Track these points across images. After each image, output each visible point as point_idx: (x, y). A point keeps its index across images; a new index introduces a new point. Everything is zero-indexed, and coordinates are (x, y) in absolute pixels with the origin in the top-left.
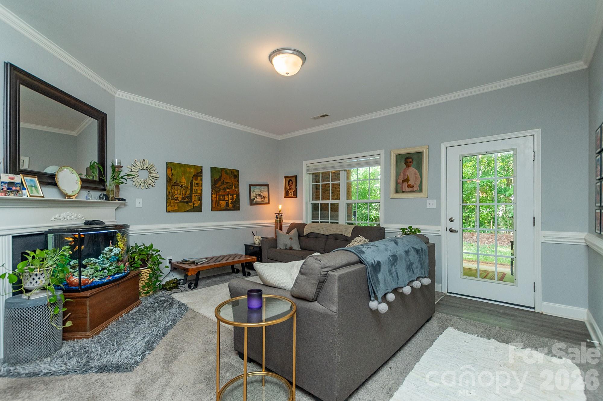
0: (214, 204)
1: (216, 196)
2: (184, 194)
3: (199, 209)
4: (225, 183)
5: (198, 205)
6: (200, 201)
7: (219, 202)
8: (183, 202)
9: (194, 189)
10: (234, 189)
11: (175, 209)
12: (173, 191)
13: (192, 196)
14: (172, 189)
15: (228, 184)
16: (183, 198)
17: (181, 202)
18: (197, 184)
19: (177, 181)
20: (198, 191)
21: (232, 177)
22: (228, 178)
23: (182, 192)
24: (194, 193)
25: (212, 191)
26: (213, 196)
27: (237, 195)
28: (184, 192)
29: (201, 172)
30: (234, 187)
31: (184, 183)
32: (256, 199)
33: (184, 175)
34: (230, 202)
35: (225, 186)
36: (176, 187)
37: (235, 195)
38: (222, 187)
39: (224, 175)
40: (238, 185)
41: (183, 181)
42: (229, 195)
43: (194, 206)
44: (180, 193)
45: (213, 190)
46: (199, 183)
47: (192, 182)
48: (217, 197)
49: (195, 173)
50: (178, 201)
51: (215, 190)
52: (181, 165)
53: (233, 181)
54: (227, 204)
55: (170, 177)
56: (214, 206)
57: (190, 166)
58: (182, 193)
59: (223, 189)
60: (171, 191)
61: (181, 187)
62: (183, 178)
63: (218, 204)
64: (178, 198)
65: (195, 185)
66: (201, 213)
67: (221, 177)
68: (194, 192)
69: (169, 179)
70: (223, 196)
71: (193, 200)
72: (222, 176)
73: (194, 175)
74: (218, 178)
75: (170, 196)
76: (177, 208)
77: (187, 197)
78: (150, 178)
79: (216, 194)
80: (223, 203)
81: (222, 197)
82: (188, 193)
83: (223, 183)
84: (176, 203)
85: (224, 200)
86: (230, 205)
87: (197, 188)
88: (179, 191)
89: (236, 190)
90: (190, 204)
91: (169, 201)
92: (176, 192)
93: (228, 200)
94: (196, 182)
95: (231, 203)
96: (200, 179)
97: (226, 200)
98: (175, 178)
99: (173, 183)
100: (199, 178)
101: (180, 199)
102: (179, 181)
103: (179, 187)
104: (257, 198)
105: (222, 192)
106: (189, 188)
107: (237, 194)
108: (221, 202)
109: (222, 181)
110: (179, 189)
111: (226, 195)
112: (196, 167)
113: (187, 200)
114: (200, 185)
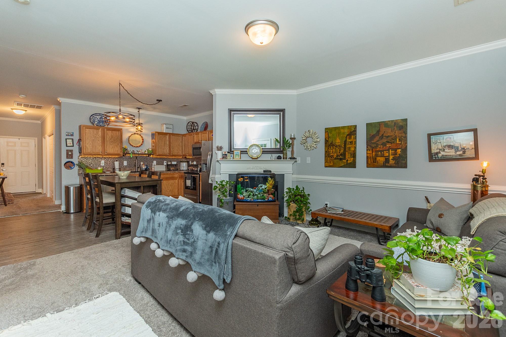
0: (369, 160)
1: (372, 152)
2: (338, 152)
3: (353, 165)
4: (384, 137)
5: (351, 161)
6: (353, 157)
7: (376, 158)
8: (338, 159)
9: (348, 147)
10: (398, 142)
11: (331, 165)
12: (329, 151)
13: (346, 154)
14: (329, 149)
15: (389, 138)
16: (337, 156)
17: (335, 159)
18: (350, 142)
19: (332, 142)
20: (352, 149)
21: (396, 129)
22: (390, 131)
23: (337, 150)
24: (347, 151)
25: (367, 147)
26: (369, 152)
27: (402, 150)
28: (338, 151)
29: (355, 131)
30: (398, 140)
31: (339, 143)
32: (443, 153)
33: (339, 136)
34: (391, 157)
35: (384, 141)
36: (331, 147)
37: (400, 150)
38: (380, 143)
39: (383, 129)
40: (406, 137)
41: (338, 141)
42: (390, 150)
43: (347, 163)
44: (335, 151)
45: (369, 147)
46: (353, 142)
47: (346, 141)
48: (374, 153)
49: (349, 133)
50: (333, 158)
51: (371, 146)
52: (336, 128)
53: (397, 134)
54: (387, 160)
55: (327, 139)
56: (369, 162)
57: (343, 127)
58: (337, 152)
59: (382, 144)
60: (328, 150)
61: (336, 147)
62: (338, 139)
63: (375, 160)
64: (333, 155)
65: (348, 144)
66: (355, 169)
67: (378, 131)
68: (348, 149)
69: (326, 141)
70: (381, 151)
71: (347, 157)
72: (381, 130)
73: (347, 135)
74: (374, 133)
75: (327, 154)
76: (332, 164)
77: (341, 155)
78: (313, 142)
79: (372, 150)
80: (381, 160)
81: (380, 153)
82: (342, 151)
83: (382, 137)
84: (332, 160)
85: (382, 156)
86: (392, 162)
87: (350, 146)
88: (334, 150)
89: (401, 144)
90: (343, 161)
91: (327, 159)
92: (331, 151)
93: (389, 156)
94: (350, 140)
95: (392, 159)
96: (354, 138)
97: (385, 155)
98: (331, 140)
99: (330, 144)
100: (352, 136)
101: (335, 157)
102: (334, 142)
103: (334, 147)
104: (446, 151)
105: (380, 147)
106: (343, 146)
107: (403, 148)
108: (378, 158)
109: (380, 135)
110: (334, 148)
111: (385, 150)
112: (349, 127)
113: (341, 157)
114: (354, 143)
